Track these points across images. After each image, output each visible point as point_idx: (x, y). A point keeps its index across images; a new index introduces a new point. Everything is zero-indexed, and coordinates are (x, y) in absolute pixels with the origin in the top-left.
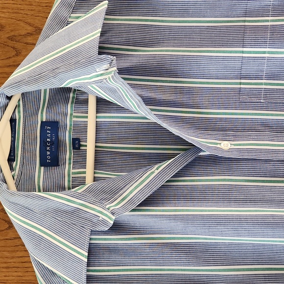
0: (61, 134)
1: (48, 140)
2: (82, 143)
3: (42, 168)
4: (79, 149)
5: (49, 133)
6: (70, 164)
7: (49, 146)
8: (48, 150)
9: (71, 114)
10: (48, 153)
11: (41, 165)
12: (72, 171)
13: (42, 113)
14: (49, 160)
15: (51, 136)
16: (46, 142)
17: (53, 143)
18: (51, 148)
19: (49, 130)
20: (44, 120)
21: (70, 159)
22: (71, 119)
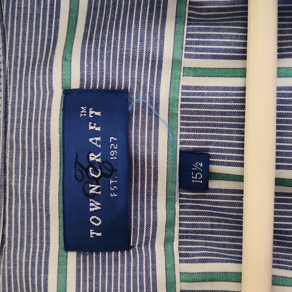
0: (138, 136)
1: (93, 157)
2: (215, 169)
3: (72, 256)
4: (204, 187)
5: (94, 134)
6: (168, 240)
7: (96, 181)
8: (93, 196)
9: (176, 63)
10: (95, 206)
11: (68, 245)
12: (181, 268)
13: (67, 59)
14: (96, 229)
15: (105, 143)
16: (85, 165)
17: (113, 170)
18: (105, 189)
19: (95, 119)
20: (75, 85)
21: (170, 224)
22: (174, 78)
